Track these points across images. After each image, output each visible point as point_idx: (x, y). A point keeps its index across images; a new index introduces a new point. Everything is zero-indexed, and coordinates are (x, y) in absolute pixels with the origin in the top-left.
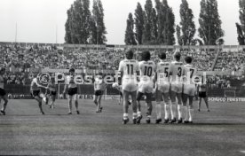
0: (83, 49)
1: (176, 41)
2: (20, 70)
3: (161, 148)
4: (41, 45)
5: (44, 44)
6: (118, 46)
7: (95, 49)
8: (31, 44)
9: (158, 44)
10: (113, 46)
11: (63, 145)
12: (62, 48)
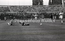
0: (37, 7)
1: (63, 3)
2: (21, 13)
3: (62, 34)
4: (26, 6)
5: (27, 6)
6: (47, 6)
7: (41, 6)
8: (23, 6)
9: (58, 4)
10: (45, 6)
11: (35, 33)
12: (32, 7)
